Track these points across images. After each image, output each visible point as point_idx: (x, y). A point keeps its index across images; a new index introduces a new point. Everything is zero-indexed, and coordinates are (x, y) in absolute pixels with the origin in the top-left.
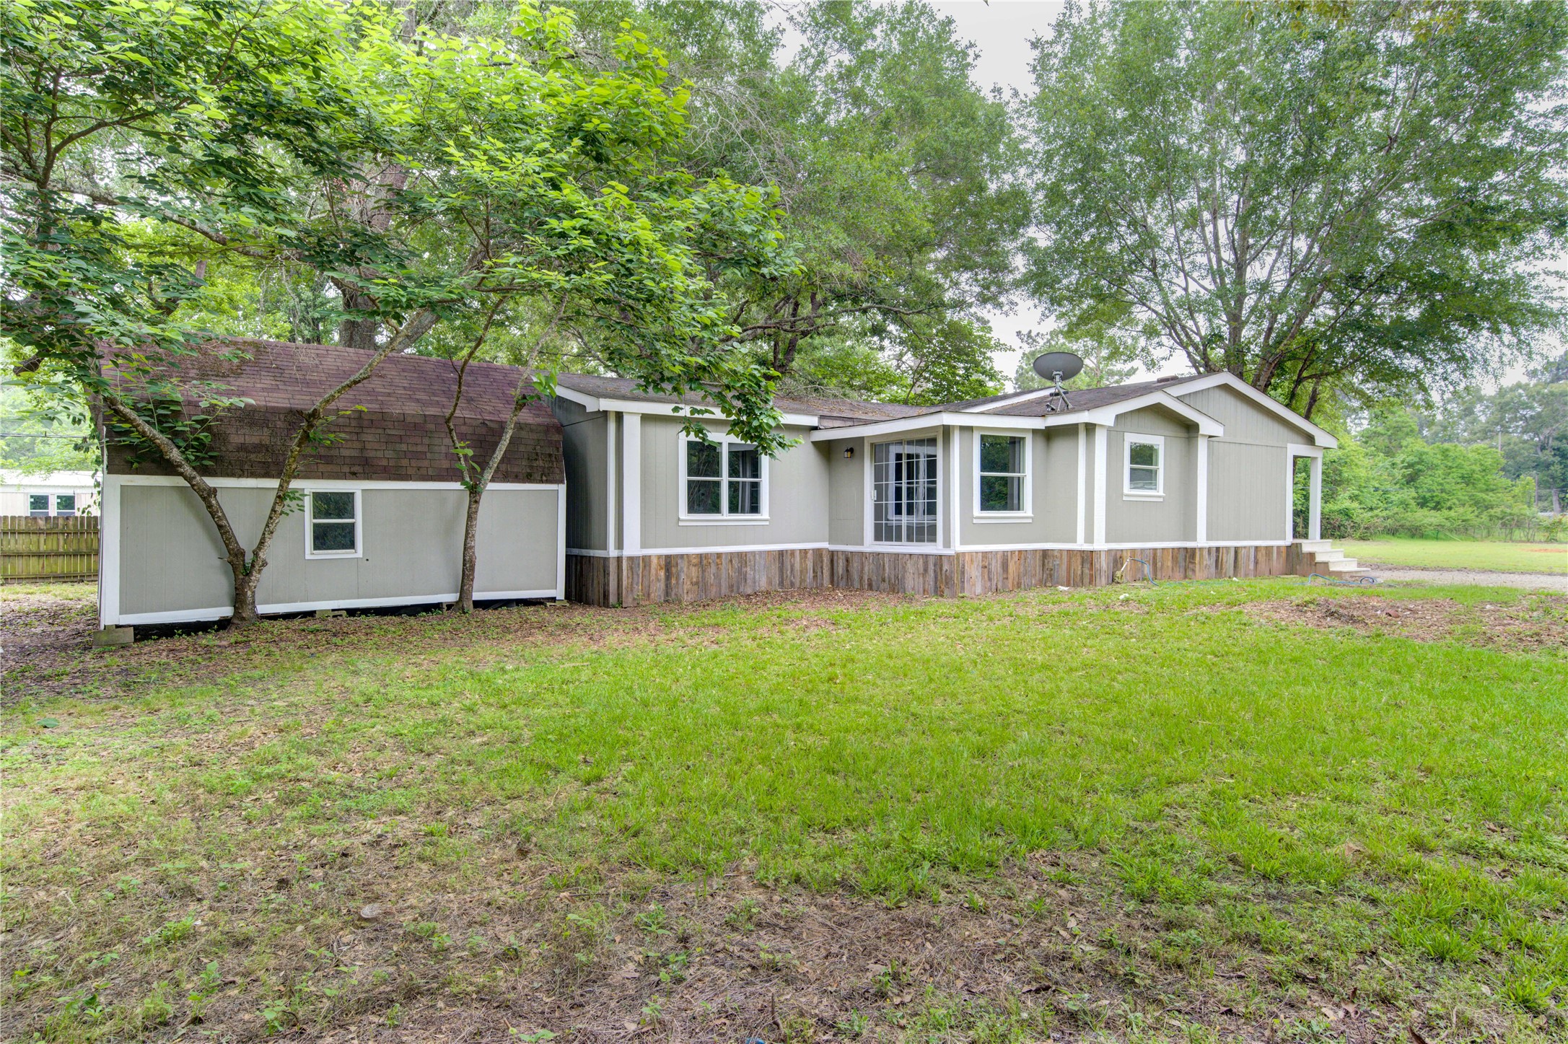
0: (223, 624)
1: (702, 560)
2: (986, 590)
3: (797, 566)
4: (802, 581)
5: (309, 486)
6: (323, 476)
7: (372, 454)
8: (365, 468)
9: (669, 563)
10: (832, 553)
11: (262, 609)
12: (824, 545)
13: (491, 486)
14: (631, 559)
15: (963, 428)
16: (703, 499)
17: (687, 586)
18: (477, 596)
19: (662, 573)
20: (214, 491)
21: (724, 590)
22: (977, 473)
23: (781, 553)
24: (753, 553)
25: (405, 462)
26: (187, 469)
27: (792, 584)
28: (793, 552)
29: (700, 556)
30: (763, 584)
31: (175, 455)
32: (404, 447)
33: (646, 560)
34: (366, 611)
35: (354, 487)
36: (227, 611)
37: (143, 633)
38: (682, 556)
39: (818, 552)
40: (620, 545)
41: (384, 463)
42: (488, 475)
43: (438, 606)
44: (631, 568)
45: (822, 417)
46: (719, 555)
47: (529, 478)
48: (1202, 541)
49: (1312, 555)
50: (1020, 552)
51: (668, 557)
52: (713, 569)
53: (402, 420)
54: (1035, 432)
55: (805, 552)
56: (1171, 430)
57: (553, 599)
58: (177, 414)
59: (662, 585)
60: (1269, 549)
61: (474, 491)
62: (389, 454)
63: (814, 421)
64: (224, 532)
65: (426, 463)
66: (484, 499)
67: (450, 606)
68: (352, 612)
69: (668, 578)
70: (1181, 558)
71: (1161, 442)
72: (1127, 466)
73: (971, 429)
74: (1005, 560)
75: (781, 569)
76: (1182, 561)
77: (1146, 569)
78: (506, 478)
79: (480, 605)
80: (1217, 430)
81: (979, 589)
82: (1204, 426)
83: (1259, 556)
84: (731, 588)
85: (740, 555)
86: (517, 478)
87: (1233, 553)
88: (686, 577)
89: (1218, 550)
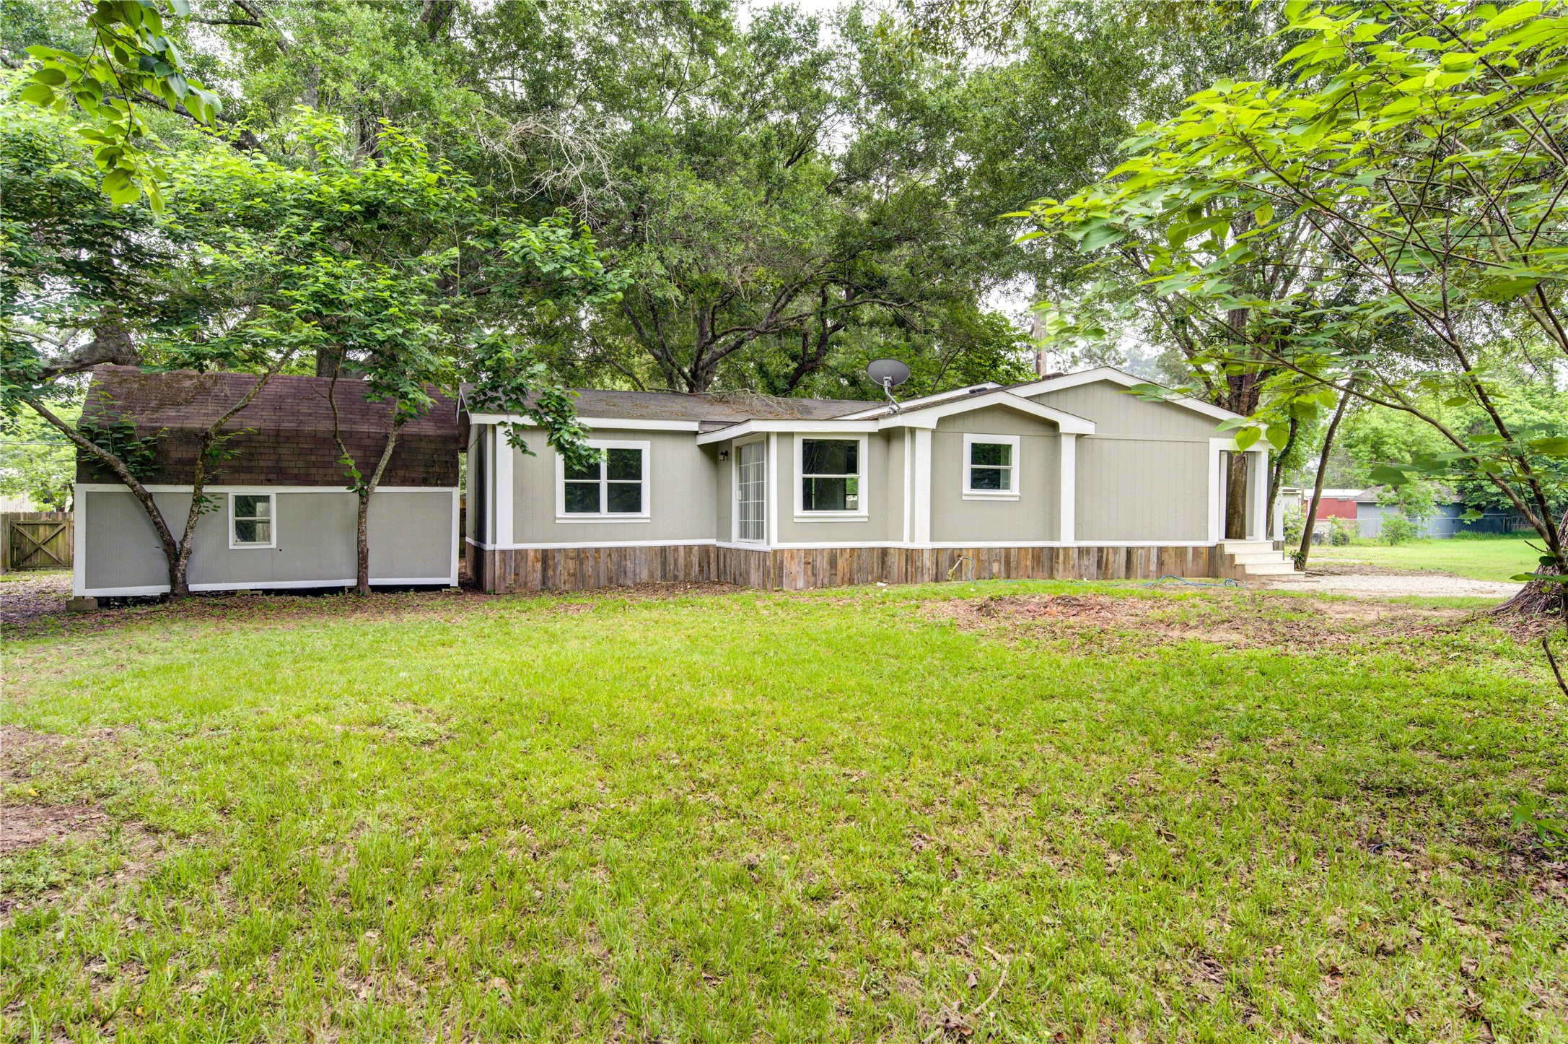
0: (164, 598)
1: (580, 555)
2: (807, 584)
3: (681, 561)
4: (687, 574)
5: (233, 491)
6: (244, 483)
7: (284, 464)
8: (280, 476)
9: (546, 556)
10: (718, 548)
11: (195, 588)
12: (712, 542)
13: (379, 489)
14: (503, 552)
15: (780, 435)
16: (581, 498)
17: (565, 577)
18: (372, 581)
19: (539, 566)
20: (150, 495)
21: (603, 581)
22: (798, 475)
23: (664, 548)
24: (634, 549)
25: (313, 471)
26: (130, 479)
27: (676, 578)
28: (676, 548)
29: (578, 550)
30: (644, 576)
31: (122, 468)
32: (313, 458)
33: (521, 554)
34: (279, 592)
35: (271, 491)
36: (166, 588)
37: (104, 602)
38: (559, 550)
39: (705, 550)
40: (494, 542)
41: (296, 471)
42: (375, 480)
43: (342, 589)
44: (503, 561)
45: (703, 423)
46: (597, 550)
47: (425, 482)
48: (1067, 539)
50: (852, 550)
51: (545, 552)
52: (591, 562)
53: (314, 437)
54: (871, 435)
55: (689, 549)
56: (1031, 430)
57: (447, 586)
58: (130, 438)
59: (538, 575)
60: (1181, 552)
61: (364, 497)
62: (301, 464)
63: (694, 426)
64: (160, 528)
65: (331, 471)
66: (372, 500)
67: (351, 589)
68: (267, 592)
69: (545, 569)
70: (1045, 558)
71: (1013, 440)
72: (967, 467)
73: (791, 434)
74: (833, 557)
75: (664, 563)
76: (1046, 561)
77: (995, 567)
78: (404, 482)
79: (376, 589)
80: (1088, 428)
81: (800, 584)
82: (1069, 424)
83: (1165, 557)
84: (610, 580)
85: (619, 550)
86: (413, 482)
87: (1123, 554)
88: (563, 569)
89: (1100, 550)
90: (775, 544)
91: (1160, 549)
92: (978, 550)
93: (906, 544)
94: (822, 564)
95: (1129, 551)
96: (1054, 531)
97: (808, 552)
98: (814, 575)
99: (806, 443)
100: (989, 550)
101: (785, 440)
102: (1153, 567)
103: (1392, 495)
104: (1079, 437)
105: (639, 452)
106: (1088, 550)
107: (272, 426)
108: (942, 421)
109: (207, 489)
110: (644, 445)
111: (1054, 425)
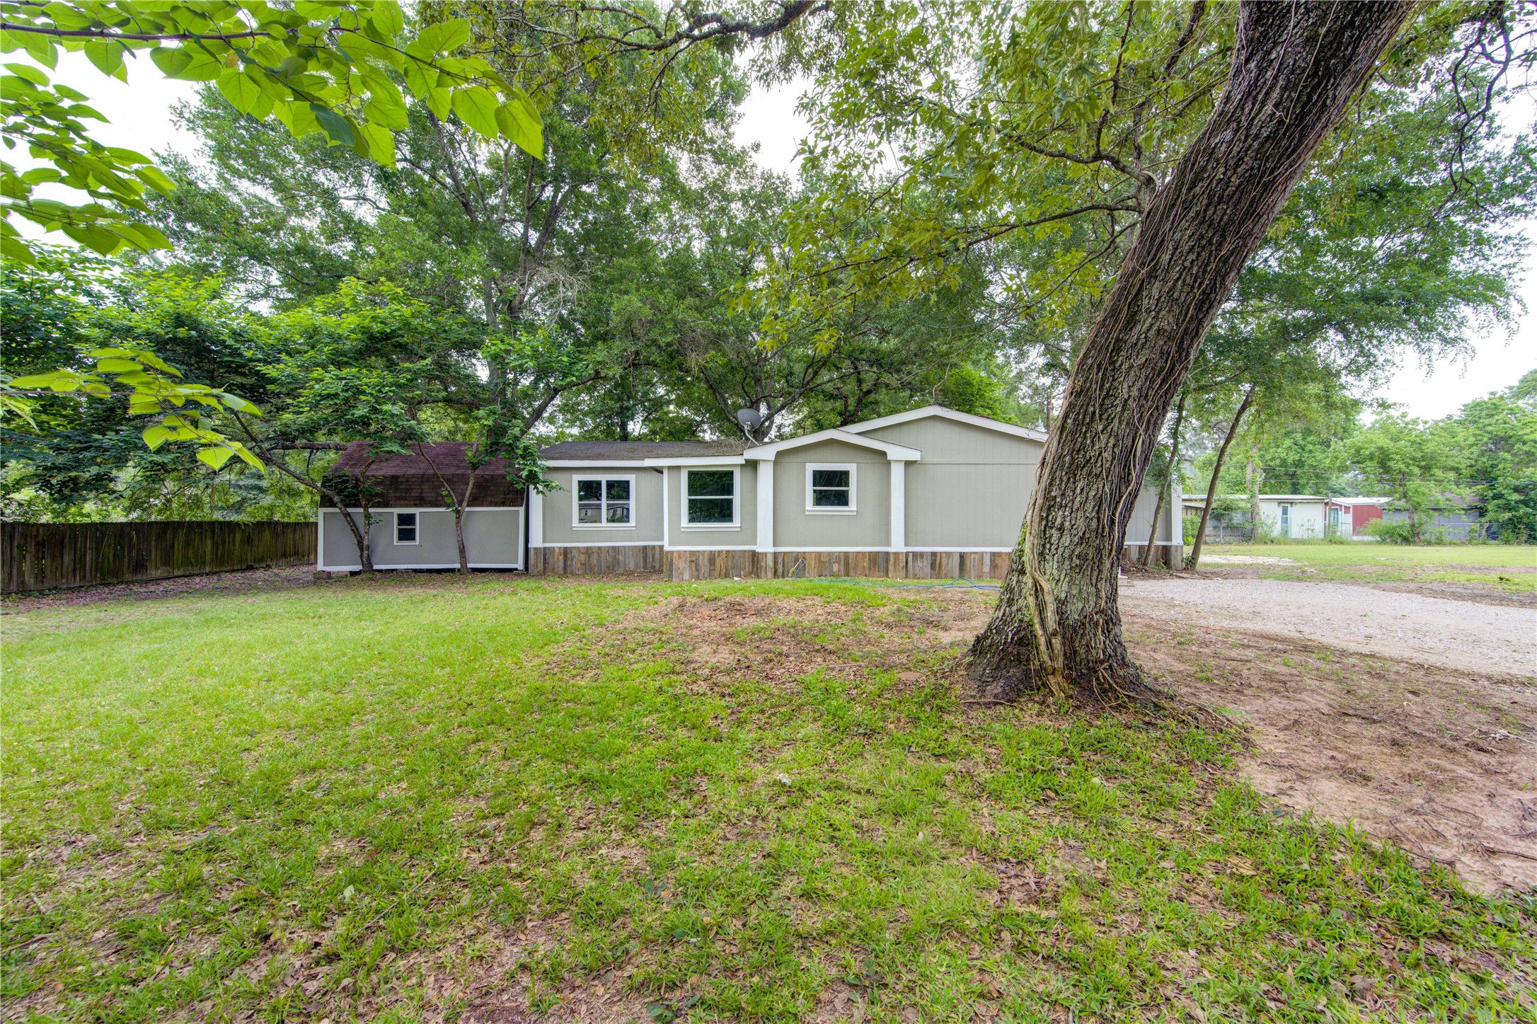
0: (361, 573)
1: (588, 551)
2: (691, 576)
3: (657, 556)
5: (397, 511)
6: (402, 506)
7: (424, 495)
8: (421, 502)
9: (566, 551)
11: (376, 567)
13: (467, 509)
14: (536, 549)
15: (670, 468)
17: (579, 565)
18: (470, 566)
19: (561, 558)
20: (349, 514)
21: (604, 569)
22: (685, 497)
24: (624, 547)
25: (440, 499)
26: (340, 505)
27: (653, 567)
28: (653, 547)
29: (588, 549)
32: (440, 491)
33: (548, 549)
34: (421, 571)
35: (416, 511)
36: (362, 567)
38: (575, 548)
41: (430, 499)
42: (465, 504)
43: (452, 570)
44: (536, 554)
46: (600, 548)
47: (503, 504)
48: (897, 545)
50: (728, 552)
51: (566, 549)
52: (595, 556)
54: (740, 465)
56: (866, 458)
57: (515, 569)
58: (346, 481)
59: (561, 564)
61: (459, 512)
62: (433, 494)
66: (464, 516)
67: (458, 570)
68: (415, 571)
69: (565, 561)
70: (880, 560)
71: (852, 468)
72: (809, 489)
73: (679, 468)
74: (712, 557)
75: (645, 558)
76: (879, 563)
77: (835, 567)
78: (490, 505)
80: (915, 456)
81: (686, 576)
82: (896, 453)
83: (998, 561)
84: (608, 567)
85: (614, 548)
86: (497, 505)
87: (957, 558)
88: (577, 561)
89: (934, 554)
90: (667, 547)
91: (994, 555)
92: (820, 554)
94: (704, 563)
95: (962, 556)
96: (885, 540)
97: (692, 553)
98: (697, 570)
99: (691, 474)
100: (830, 554)
101: (675, 472)
102: (986, 569)
103: (1402, 504)
104: (908, 464)
105: (628, 482)
106: (922, 554)
107: (421, 472)
108: (780, 455)
109: (371, 510)
110: (631, 478)
111: (884, 454)
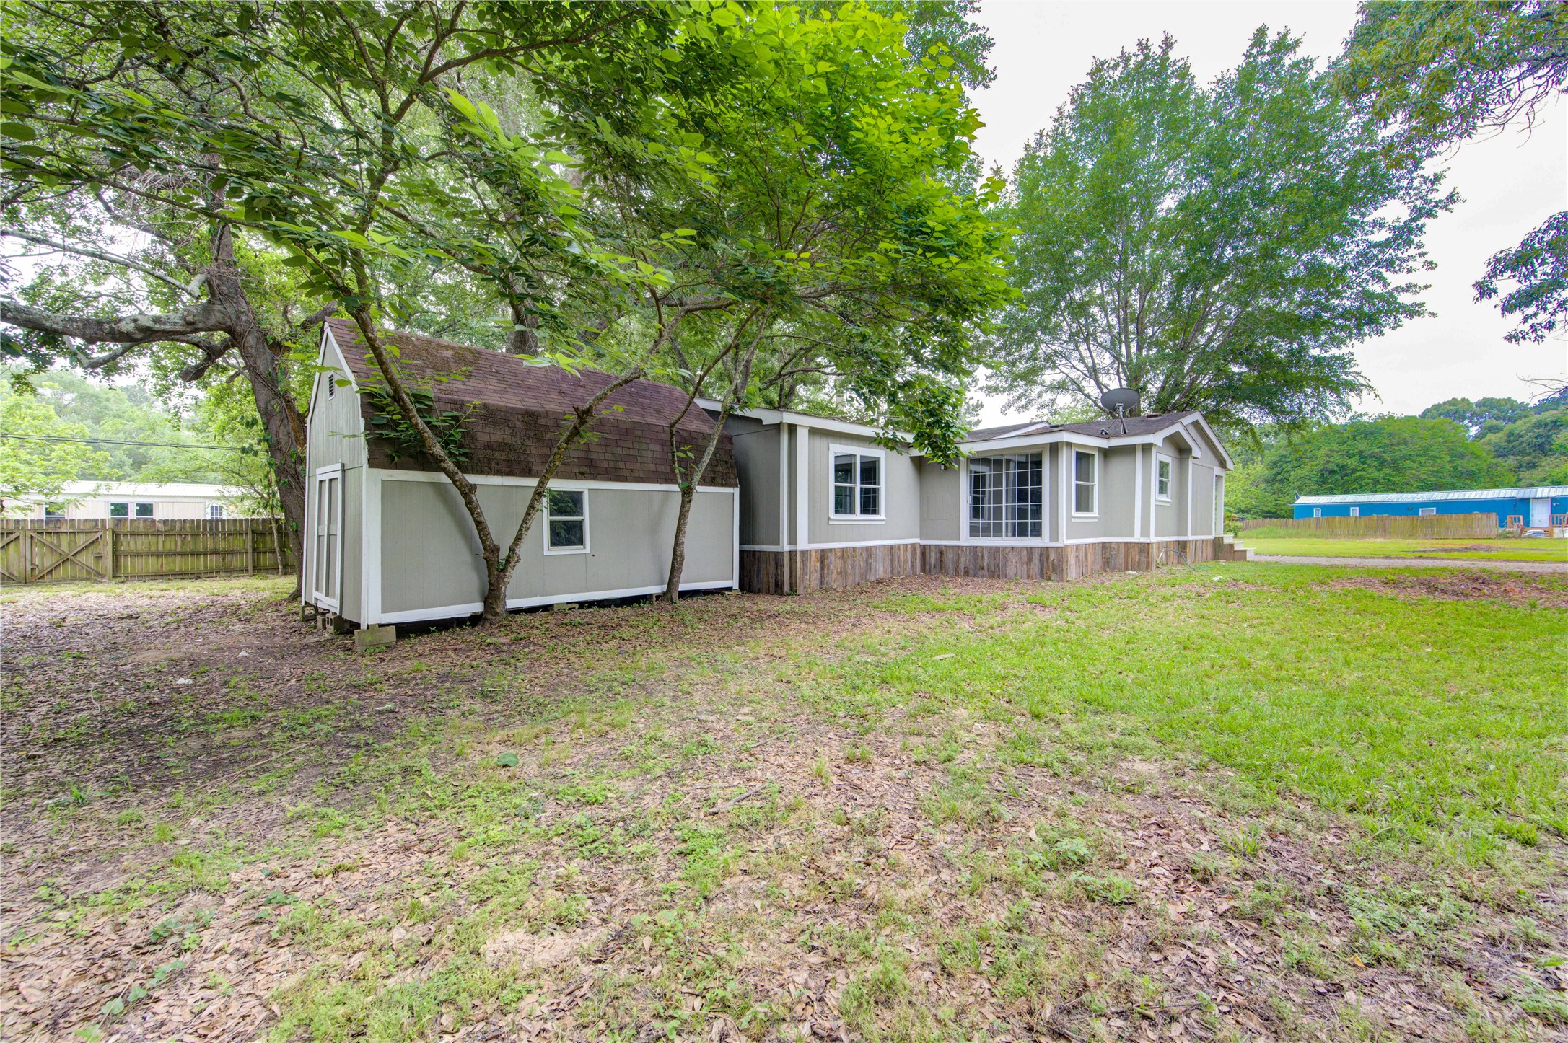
0: (475, 620)
1: (845, 554)
3: (901, 557)
4: (904, 570)
5: (548, 485)
7: (594, 456)
8: (590, 469)
9: (823, 555)
10: (924, 548)
12: (917, 541)
14: (803, 553)
16: (844, 500)
17: (834, 575)
19: (818, 565)
22: (1074, 482)
23: (892, 547)
24: (875, 547)
25: (621, 465)
26: (449, 464)
27: (898, 573)
28: (899, 546)
29: (843, 550)
30: (881, 573)
31: (438, 449)
32: (619, 450)
34: (592, 603)
35: (583, 486)
36: (478, 607)
37: (405, 630)
38: (831, 550)
39: (913, 546)
40: (793, 539)
41: (605, 464)
42: (697, 479)
43: (646, 598)
44: (803, 560)
46: (854, 549)
47: (713, 482)
48: (1189, 535)
49: (1231, 546)
50: (1093, 544)
51: (822, 551)
52: (850, 560)
53: (616, 424)
55: (906, 546)
57: (730, 589)
58: (430, 409)
59: (819, 575)
60: (1207, 541)
61: (687, 493)
62: (608, 457)
64: (481, 528)
65: (637, 466)
67: (658, 597)
68: (582, 605)
69: (822, 568)
74: (1086, 551)
75: (892, 560)
79: (683, 595)
83: (1204, 546)
84: (862, 576)
85: (867, 549)
86: (705, 482)
88: (834, 568)
90: (1065, 541)
91: (1204, 541)
93: (1137, 538)
96: (1181, 529)
97: (1077, 547)
105: (879, 459)
110: (882, 453)
